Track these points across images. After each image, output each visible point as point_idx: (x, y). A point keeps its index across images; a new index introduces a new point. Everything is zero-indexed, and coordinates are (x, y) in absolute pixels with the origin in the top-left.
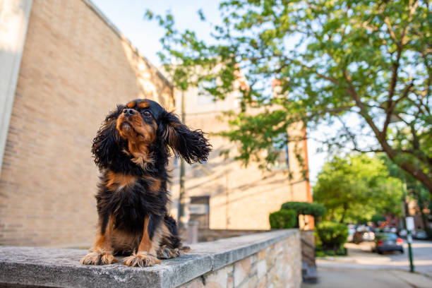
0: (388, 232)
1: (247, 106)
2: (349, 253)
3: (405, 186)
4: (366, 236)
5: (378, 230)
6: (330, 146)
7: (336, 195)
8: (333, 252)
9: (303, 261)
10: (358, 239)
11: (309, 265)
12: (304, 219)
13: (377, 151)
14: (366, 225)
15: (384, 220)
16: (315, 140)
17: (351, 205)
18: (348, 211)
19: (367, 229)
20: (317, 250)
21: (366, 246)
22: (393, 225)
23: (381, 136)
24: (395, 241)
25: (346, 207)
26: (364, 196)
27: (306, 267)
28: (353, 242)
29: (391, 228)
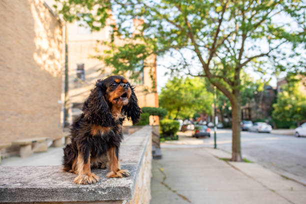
0: (202, 124)
1: (116, 38)
2: (179, 138)
3: (215, 97)
4: (189, 127)
5: (195, 123)
6: (172, 70)
7: (174, 103)
8: (170, 138)
9: (153, 145)
10: (184, 129)
11: (156, 147)
12: (153, 119)
13: (202, 76)
14: (189, 120)
15: (199, 116)
16: (164, 66)
17: (182, 109)
18: (180, 112)
19: (189, 122)
20: (161, 137)
21: (189, 133)
22: (205, 120)
23: (206, 67)
24: (206, 130)
25: (179, 110)
26: (190, 103)
27: (155, 149)
28: (181, 131)
29: (203, 121)
